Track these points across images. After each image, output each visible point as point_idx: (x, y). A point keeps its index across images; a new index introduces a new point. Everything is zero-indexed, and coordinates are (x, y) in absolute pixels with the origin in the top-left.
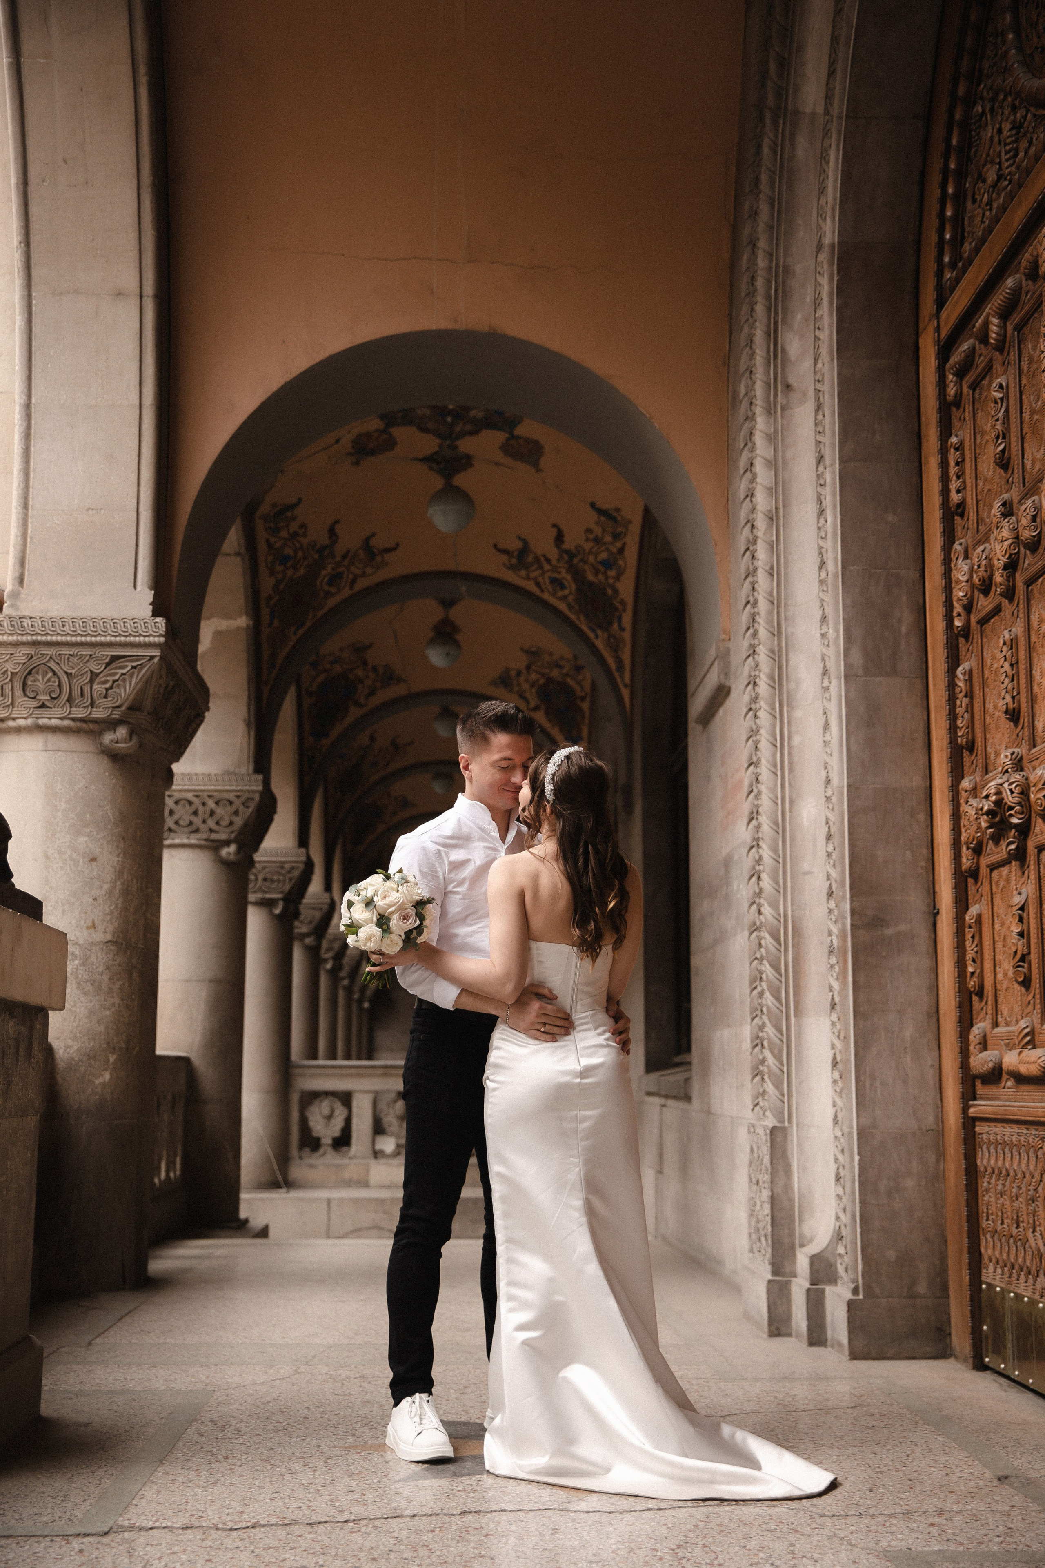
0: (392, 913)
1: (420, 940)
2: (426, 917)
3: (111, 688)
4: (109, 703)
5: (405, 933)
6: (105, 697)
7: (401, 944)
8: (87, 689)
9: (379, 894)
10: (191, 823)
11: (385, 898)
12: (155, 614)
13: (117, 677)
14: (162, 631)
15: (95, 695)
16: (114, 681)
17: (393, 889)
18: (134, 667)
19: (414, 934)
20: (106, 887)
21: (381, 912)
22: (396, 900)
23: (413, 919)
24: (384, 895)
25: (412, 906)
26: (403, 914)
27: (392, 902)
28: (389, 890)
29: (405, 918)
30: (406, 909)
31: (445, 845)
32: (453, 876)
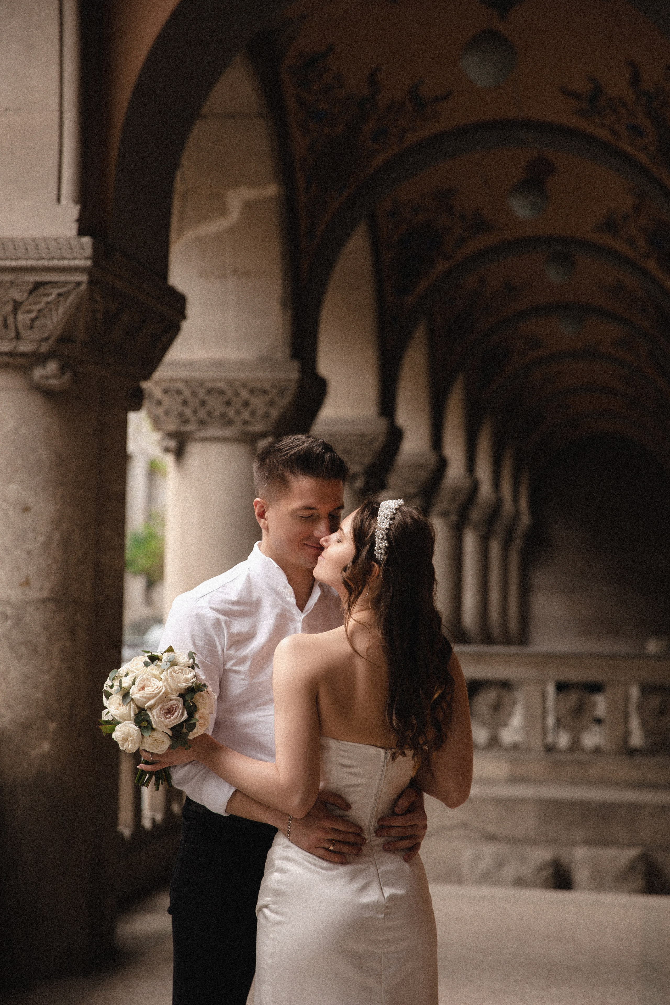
0: (151, 708)
2: (198, 708)
3: (37, 318)
4: (34, 335)
5: (172, 729)
6: (32, 327)
7: (168, 743)
8: (10, 319)
9: (137, 684)
10: (223, 415)
12: (81, 232)
13: (42, 306)
14: (89, 252)
15: (20, 326)
16: (40, 311)
17: (155, 676)
18: (60, 295)
19: (183, 729)
20: (41, 539)
21: (139, 705)
22: (156, 690)
23: (179, 712)
24: (142, 685)
25: (178, 697)
26: (166, 707)
27: (151, 694)
28: (149, 677)
29: (169, 712)
30: (171, 700)
31: (227, 613)
32: (232, 652)
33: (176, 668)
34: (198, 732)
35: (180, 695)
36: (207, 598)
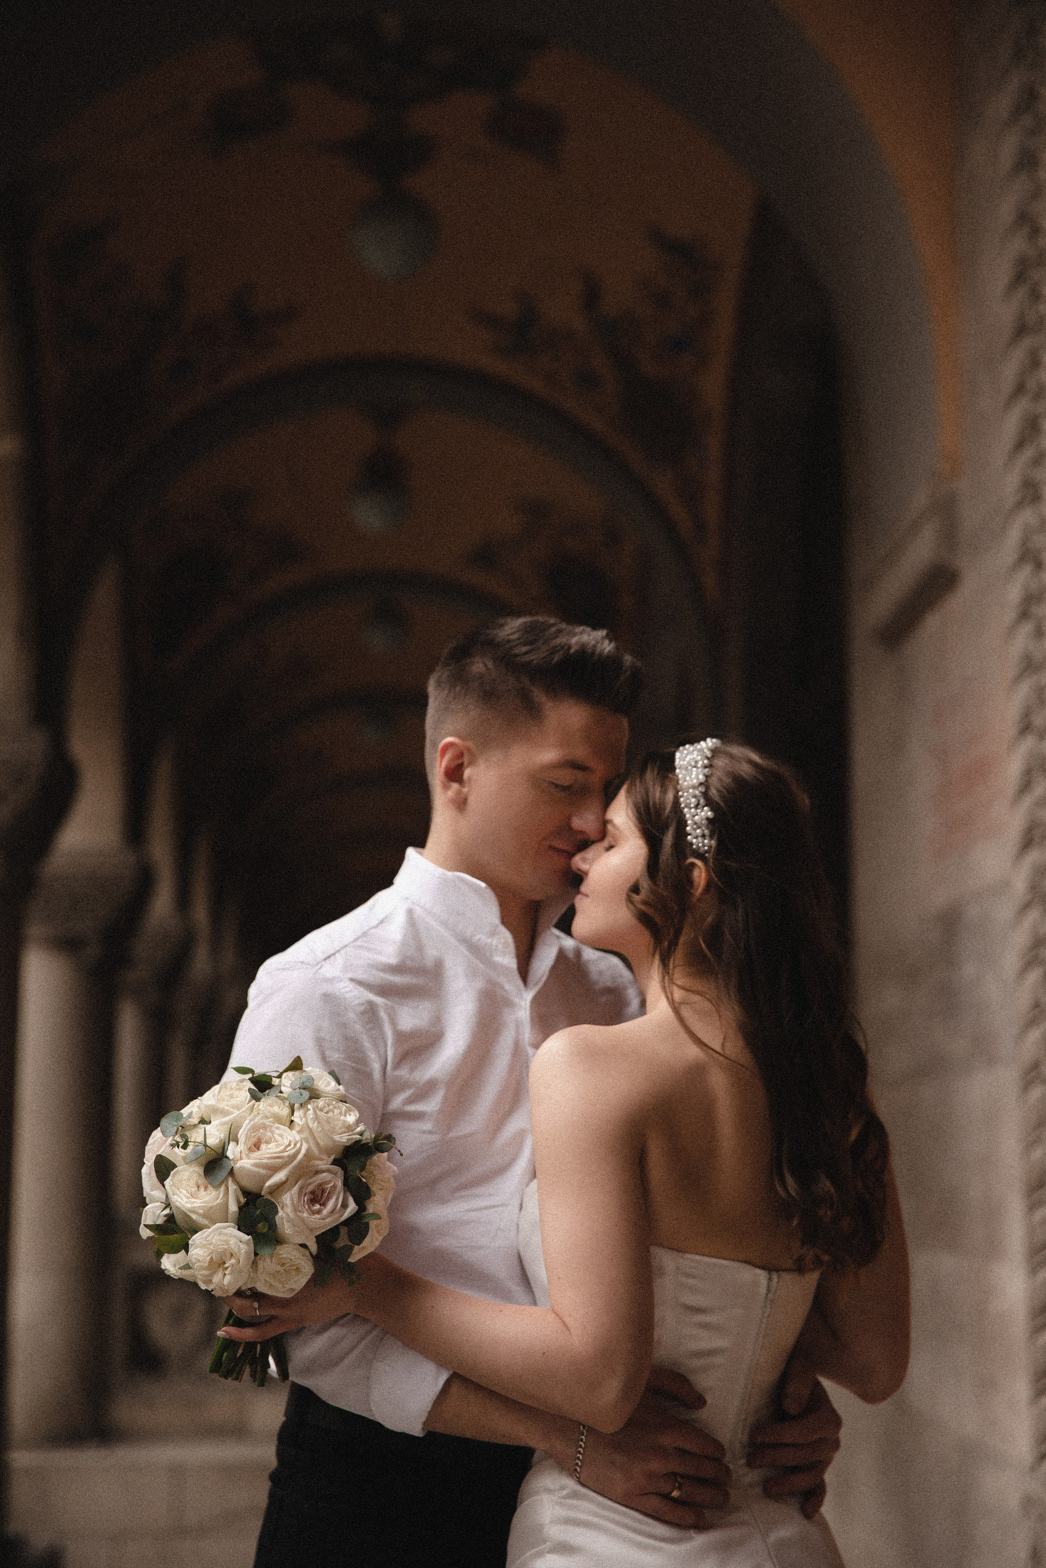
0: (279, 1188)
1: (357, 1255)
2: (374, 1188)
5: (320, 1239)
7: (308, 1269)
9: (242, 1135)
11: (257, 1146)
17: (278, 1119)
19: (343, 1241)
21: (250, 1185)
22: (288, 1149)
23: (337, 1199)
24: (254, 1140)
25: (332, 1164)
26: (311, 1188)
27: (278, 1158)
28: (267, 1122)
29: (317, 1197)
30: (317, 1172)
31: (384, 990)
32: (403, 1072)
33: (321, 1103)
34: (371, 1244)
35: (335, 1162)
36: (339, 959)
